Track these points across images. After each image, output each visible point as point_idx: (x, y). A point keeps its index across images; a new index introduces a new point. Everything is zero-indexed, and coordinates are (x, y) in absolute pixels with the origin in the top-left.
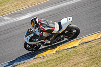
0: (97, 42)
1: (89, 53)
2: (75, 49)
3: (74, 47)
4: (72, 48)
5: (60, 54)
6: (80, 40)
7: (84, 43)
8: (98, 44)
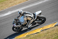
0: (52, 29)
1: (47, 36)
2: (38, 34)
3: (38, 33)
4: (36, 33)
5: (29, 37)
6: (42, 28)
7: (44, 30)
8: (53, 30)
